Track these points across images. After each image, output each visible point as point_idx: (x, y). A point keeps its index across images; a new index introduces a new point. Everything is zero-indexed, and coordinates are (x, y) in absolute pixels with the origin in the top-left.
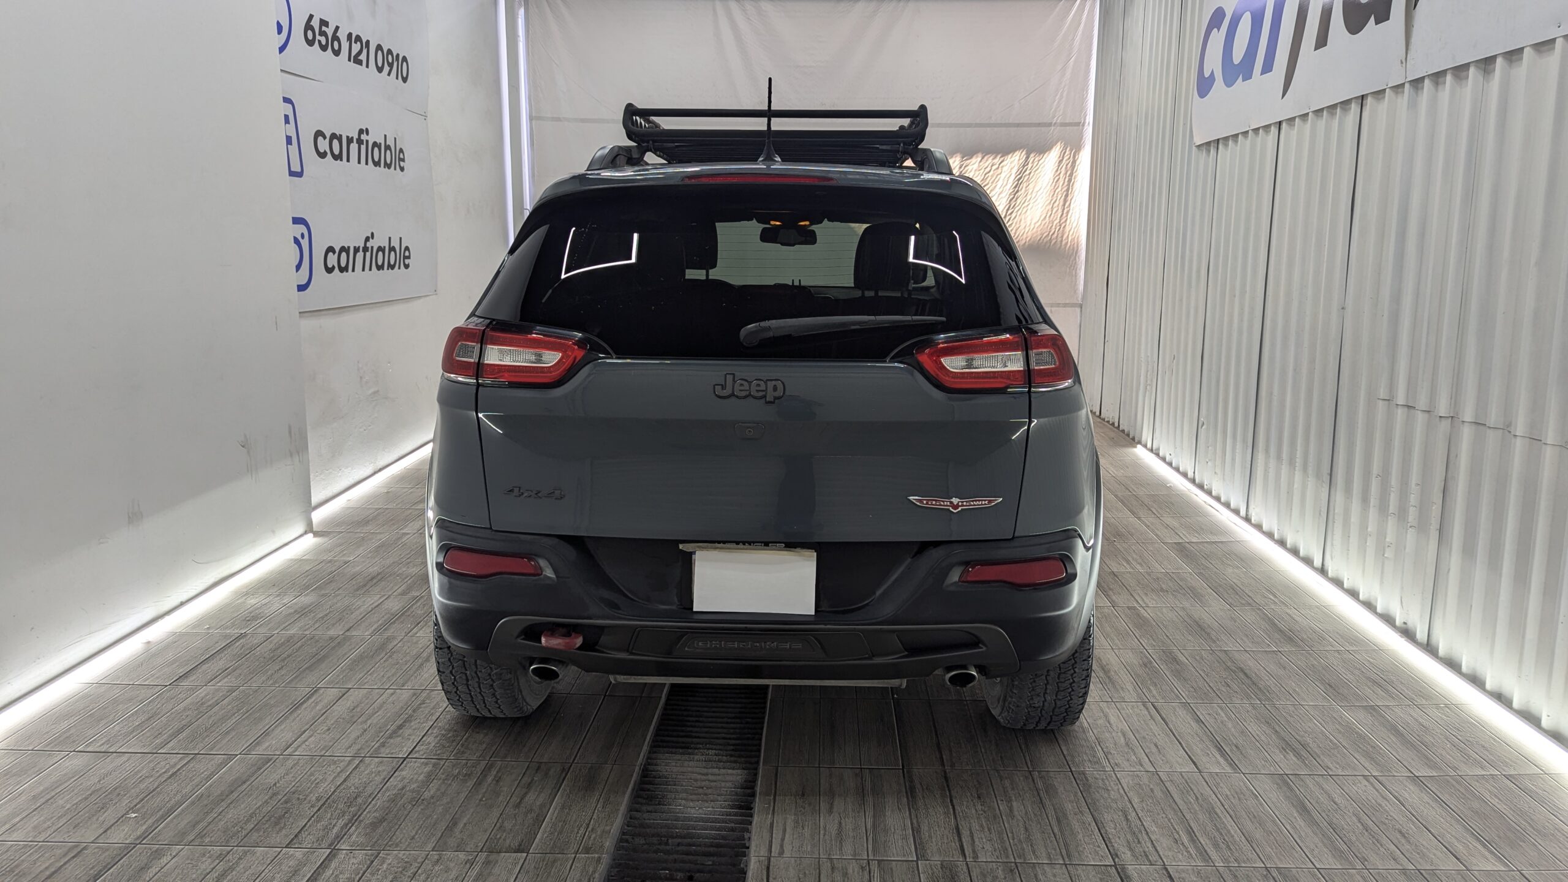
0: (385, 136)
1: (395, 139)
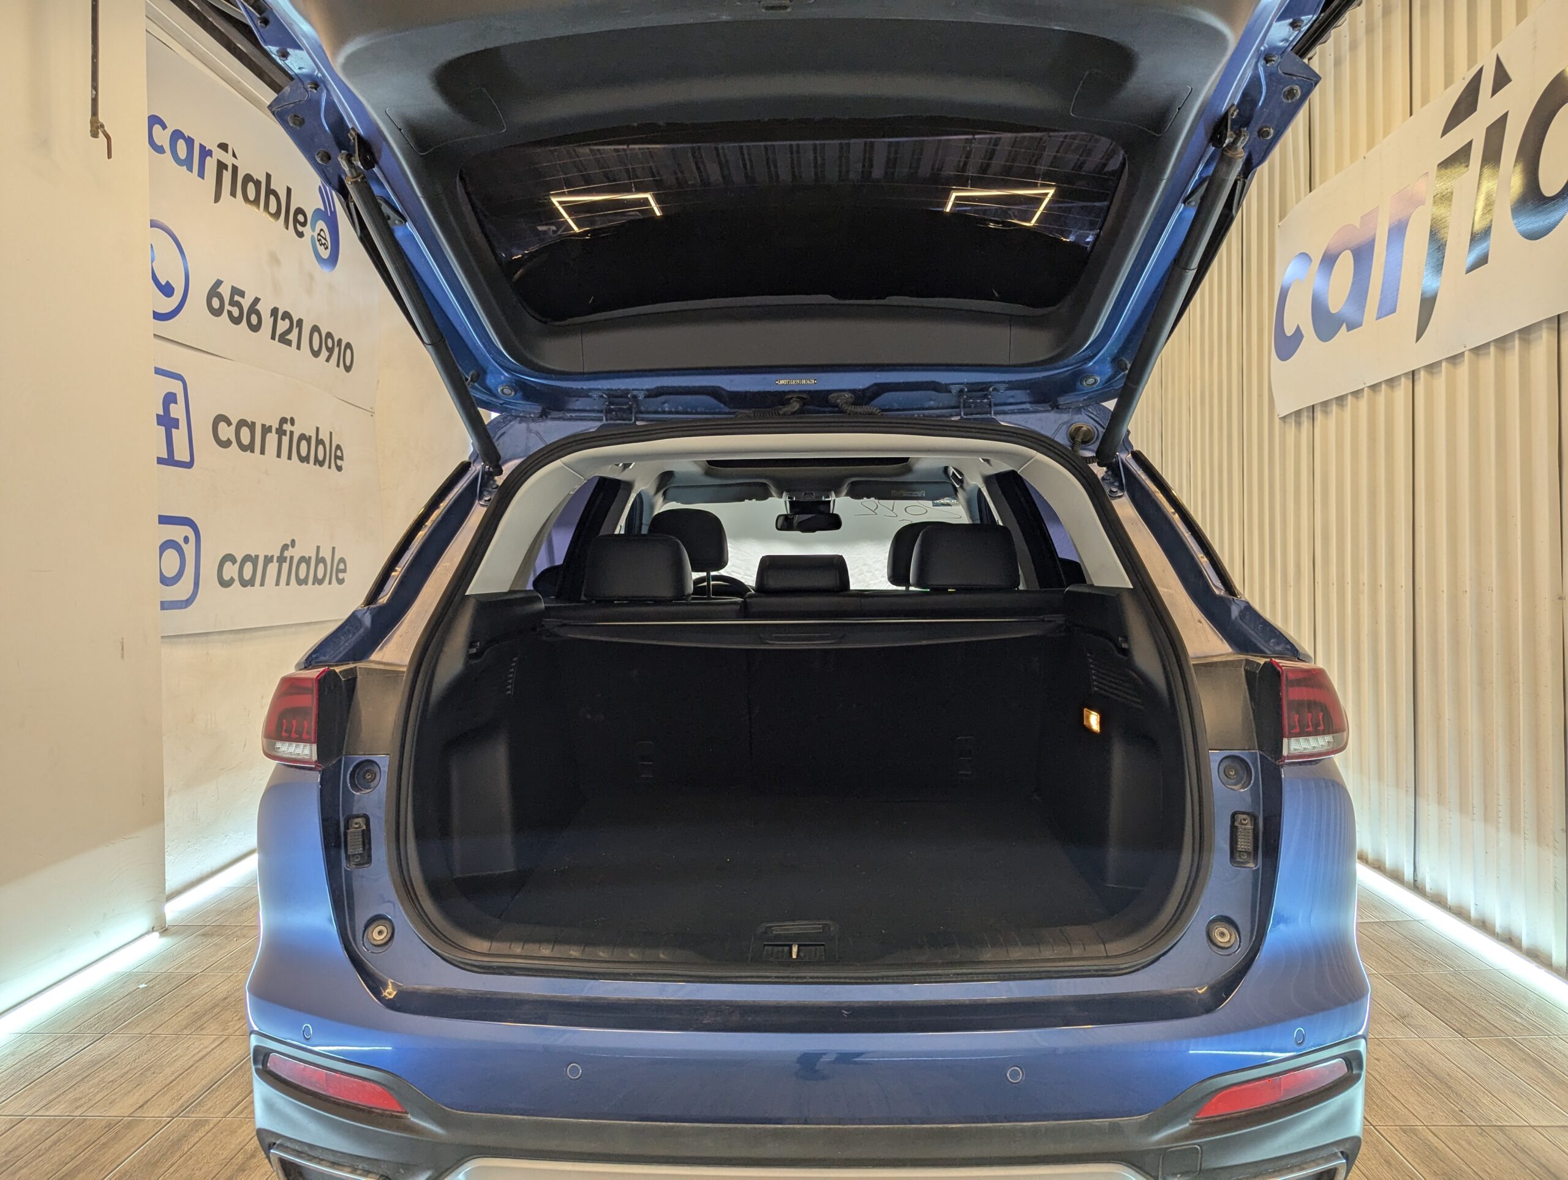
0: (318, 429)
1: (331, 433)
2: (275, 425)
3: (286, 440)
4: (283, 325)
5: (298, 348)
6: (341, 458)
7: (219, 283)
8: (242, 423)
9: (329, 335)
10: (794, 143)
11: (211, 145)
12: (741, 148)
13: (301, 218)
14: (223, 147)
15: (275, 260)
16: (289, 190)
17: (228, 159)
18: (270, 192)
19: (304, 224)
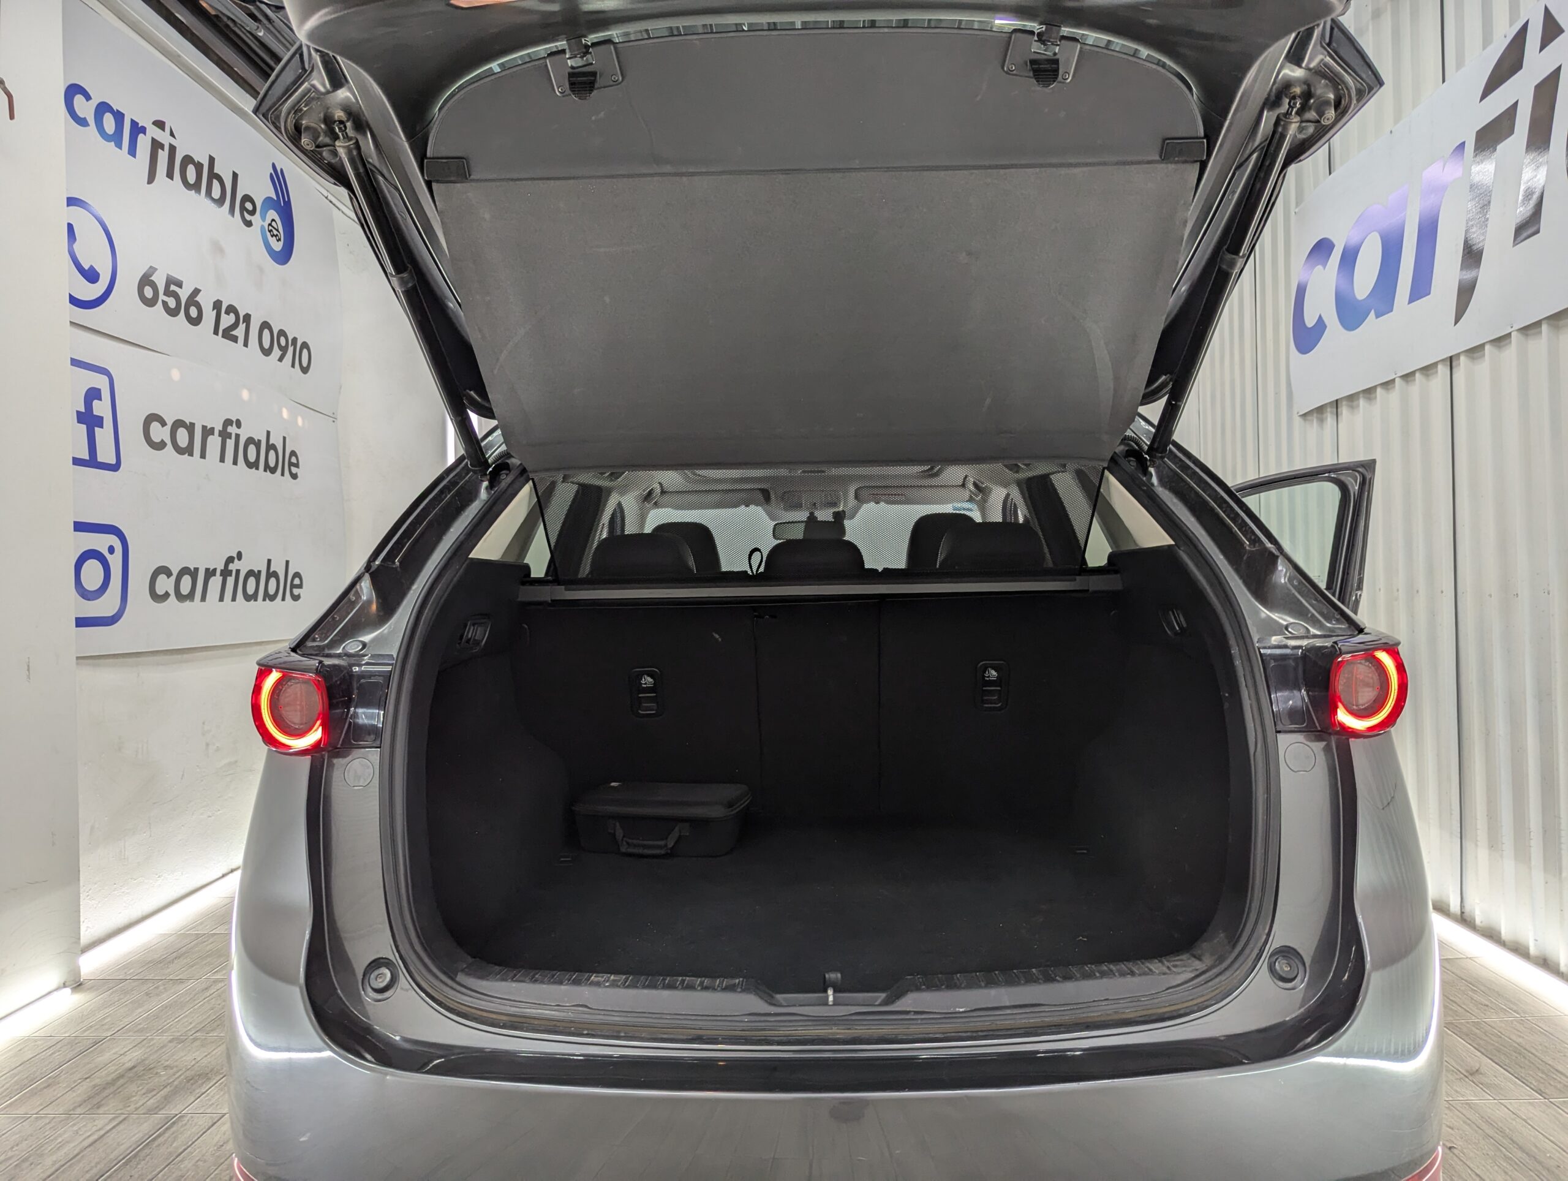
0: (268, 433)
1: (284, 438)
3: (230, 443)
4: (227, 320)
5: (246, 345)
6: (297, 465)
7: (152, 271)
8: (178, 424)
9: (282, 333)
11: (144, 121)
13: (248, 205)
14: (160, 125)
15: (218, 249)
16: (235, 176)
17: (164, 137)
18: (213, 176)
19: (252, 213)
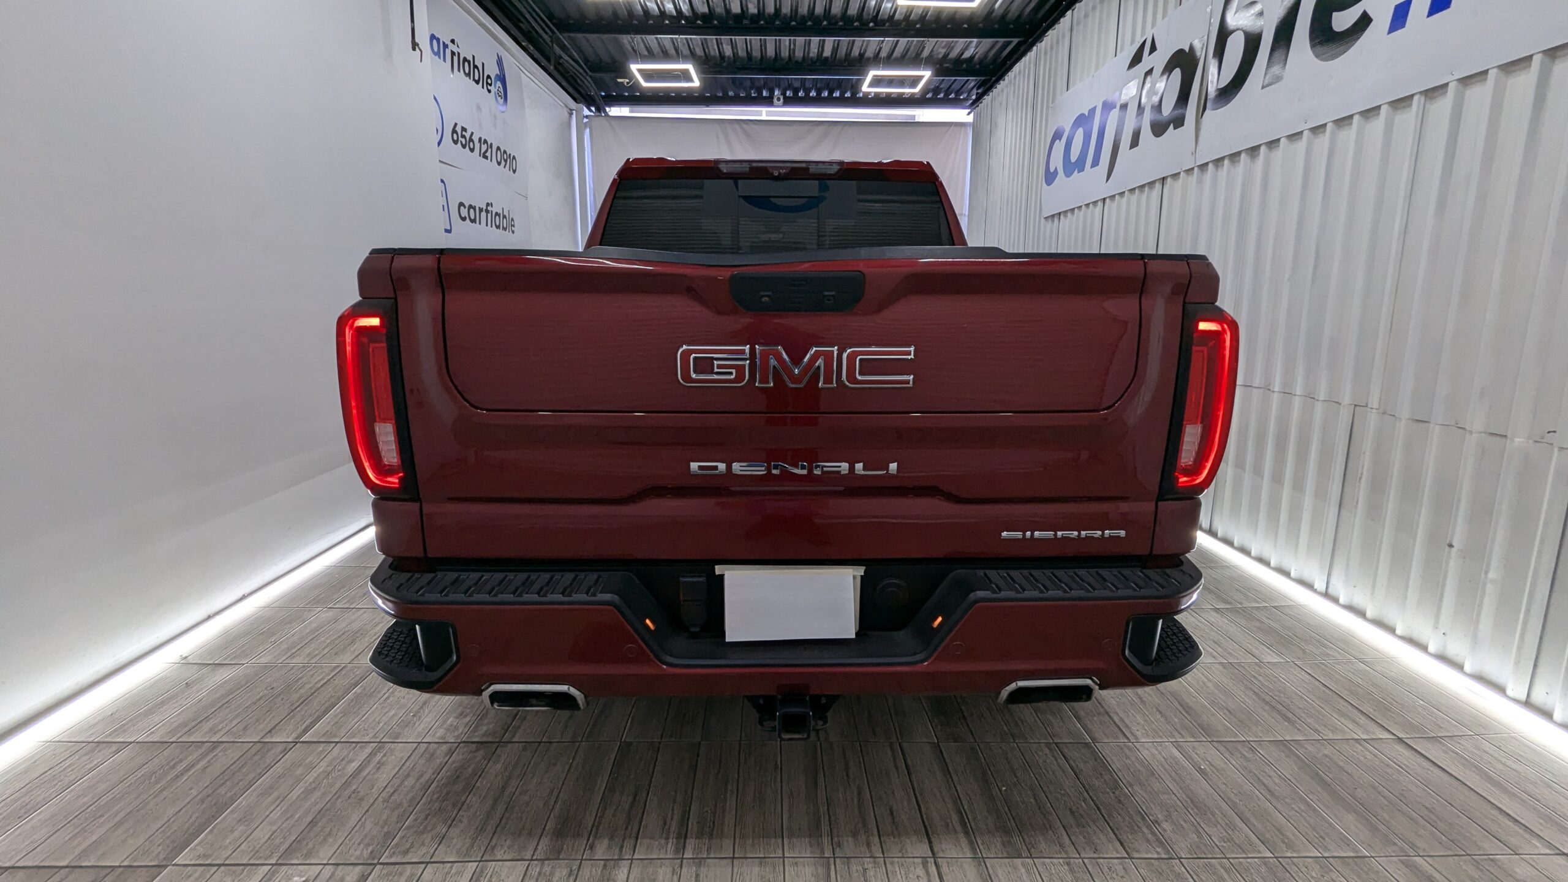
0: (503, 208)
1: (509, 211)
2: (485, 208)
3: (489, 215)
4: (484, 147)
5: (491, 160)
6: (513, 226)
7: (456, 125)
8: (470, 207)
9: (505, 152)
10: (778, 38)
11: (448, 42)
12: (746, 39)
13: (489, 81)
14: (453, 41)
15: (479, 108)
16: (483, 64)
17: (456, 50)
18: (475, 67)
19: (491, 85)
